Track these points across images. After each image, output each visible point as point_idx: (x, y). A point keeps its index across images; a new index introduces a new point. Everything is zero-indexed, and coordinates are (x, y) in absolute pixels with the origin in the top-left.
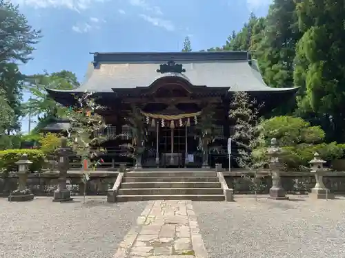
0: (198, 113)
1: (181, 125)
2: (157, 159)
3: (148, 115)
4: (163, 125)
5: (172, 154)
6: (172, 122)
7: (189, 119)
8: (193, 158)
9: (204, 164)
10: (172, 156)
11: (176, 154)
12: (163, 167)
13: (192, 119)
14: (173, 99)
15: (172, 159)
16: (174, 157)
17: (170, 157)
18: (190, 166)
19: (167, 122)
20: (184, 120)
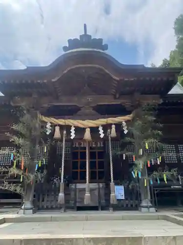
0: (128, 117)
1: (102, 136)
2: (61, 195)
3: (49, 121)
4: (73, 136)
5: (87, 185)
6: (88, 131)
7: (113, 126)
8: (123, 193)
9: (144, 204)
10: (87, 189)
11: (94, 185)
12: (72, 208)
13: (119, 126)
14: (90, 99)
15: (87, 194)
16: (91, 191)
17: (84, 190)
18: (119, 206)
19: (80, 131)
20: (106, 127)
